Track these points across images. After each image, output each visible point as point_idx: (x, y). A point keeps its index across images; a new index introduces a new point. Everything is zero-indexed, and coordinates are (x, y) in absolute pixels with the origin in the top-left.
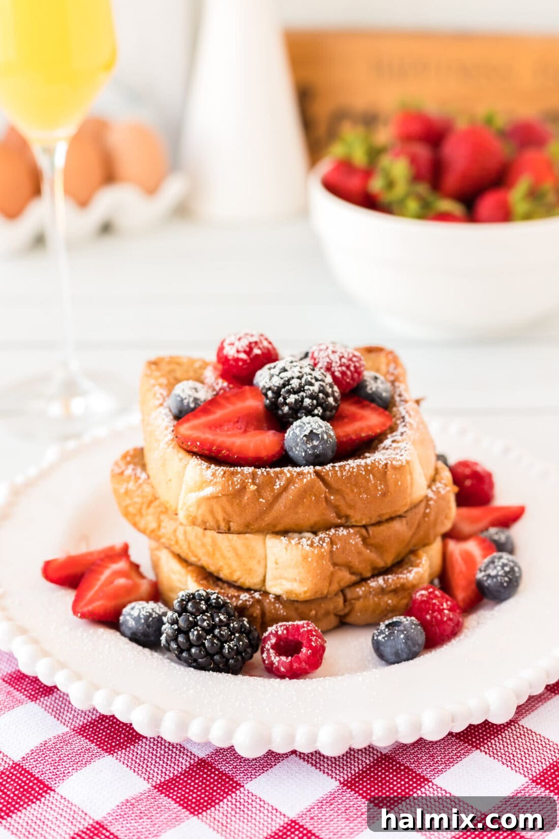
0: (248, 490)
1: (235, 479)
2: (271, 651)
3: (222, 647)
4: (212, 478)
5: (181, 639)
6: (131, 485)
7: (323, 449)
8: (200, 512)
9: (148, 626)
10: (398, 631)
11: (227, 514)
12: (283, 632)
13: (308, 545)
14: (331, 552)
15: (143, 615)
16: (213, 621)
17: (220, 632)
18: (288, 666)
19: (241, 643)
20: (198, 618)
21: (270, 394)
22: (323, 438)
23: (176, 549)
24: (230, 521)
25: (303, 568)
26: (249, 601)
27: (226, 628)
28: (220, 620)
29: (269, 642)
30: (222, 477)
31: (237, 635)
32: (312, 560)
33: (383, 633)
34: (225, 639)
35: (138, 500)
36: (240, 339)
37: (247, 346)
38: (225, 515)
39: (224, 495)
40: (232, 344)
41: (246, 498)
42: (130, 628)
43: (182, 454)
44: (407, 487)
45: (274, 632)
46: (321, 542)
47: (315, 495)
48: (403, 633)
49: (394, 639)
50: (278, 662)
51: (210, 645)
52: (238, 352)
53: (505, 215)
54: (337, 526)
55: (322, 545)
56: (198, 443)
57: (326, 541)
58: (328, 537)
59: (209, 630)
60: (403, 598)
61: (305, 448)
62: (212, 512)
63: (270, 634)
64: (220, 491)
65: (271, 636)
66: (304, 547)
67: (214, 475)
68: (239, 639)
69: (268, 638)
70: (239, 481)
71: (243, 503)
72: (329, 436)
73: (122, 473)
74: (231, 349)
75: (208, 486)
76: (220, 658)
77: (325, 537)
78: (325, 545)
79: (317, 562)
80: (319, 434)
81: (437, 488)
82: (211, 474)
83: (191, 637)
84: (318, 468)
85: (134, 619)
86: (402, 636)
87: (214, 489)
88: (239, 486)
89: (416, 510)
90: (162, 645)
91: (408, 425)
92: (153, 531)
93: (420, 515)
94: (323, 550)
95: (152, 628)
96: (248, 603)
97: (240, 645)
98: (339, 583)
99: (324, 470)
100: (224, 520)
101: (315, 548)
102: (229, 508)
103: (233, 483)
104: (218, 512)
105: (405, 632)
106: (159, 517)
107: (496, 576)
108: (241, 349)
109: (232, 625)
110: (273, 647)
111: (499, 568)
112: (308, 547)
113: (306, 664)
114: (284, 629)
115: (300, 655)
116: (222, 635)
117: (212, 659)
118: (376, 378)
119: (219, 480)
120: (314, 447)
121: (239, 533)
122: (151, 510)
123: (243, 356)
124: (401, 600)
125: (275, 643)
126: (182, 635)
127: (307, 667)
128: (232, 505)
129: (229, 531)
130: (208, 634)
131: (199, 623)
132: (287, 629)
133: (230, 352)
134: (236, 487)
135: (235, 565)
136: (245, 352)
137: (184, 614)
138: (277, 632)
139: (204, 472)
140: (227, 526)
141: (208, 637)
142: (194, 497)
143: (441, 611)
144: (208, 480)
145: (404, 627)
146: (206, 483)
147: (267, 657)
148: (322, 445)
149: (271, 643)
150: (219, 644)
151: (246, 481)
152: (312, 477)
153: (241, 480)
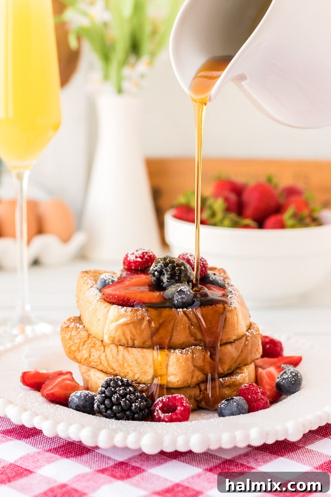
0: (145, 319)
1: (138, 313)
2: (159, 411)
3: (131, 406)
4: (125, 313)
5: (107, 402)
6: (74, 333)
7: (188, 299)
8: (118, 334)
9: (86, 401)
10: (232, 402)
11: (133, 335)
12: (166, 400)
13: (179, 353)
14: (193, 358)
15: (83, 395)
16: (126, 391)
17: (129, 397)
18: (170, 418)
19: (142, 404)
20: (117, 389)
21: (156, 273)
22: (187, 294)
23: (100, 367)
24: (135, 340)
25: (177, 366)
26: (145, 387)
27: (133, 395)
28: (130, 390)
29: (158, 406)
30: (131, 312)
31: (140, 400)
32: (182, 361)
33: (224, 404)
34: (133, 401)
35: (78, 341)
36: (137, 251)
37: (141, 254)
38: (132, 335)
39: (131, 323)
40: (133, 254)
41: (144, 325)
42: (75, 403)
43: (106, 304)
44: (235, 323)
45: (161, 400)
46: (187, 352)
47: (183, 325)
48: (236, 402)
49: (230, 405)
50: (164, 416)
51: (124, 404)
52: (136, 257)
53: (282, 226)
54: (196, 345)
55: (187, 353)
56: (116, 297)
57: (190, 351)
58: (191, 349)
59: (124, 396)
60: (234, 391)
61: (177, 299)
62: (124, 334)
63: (158, 401)
64: (129, 320)
65: (159, 402)
66: (177, 354)
67: (126, 311)
68: (141, 402)
69: (158, 404)
70: (140, 314)
71: (142, 328)
72: (191, 293)
73: (68, 327)
74: (132, 256)
75: (122, 318)
76: (130, 413)
77: (189, 349)
78: (189, 353)
79: (185, 362)
80: (185, 291)
81: (252, 332)
82: (124, 311)
83: (113, 399)
84: (185, 309)
85: (78, 397)
86: (235, 404)
87: (126, 319)
88: (140, 317)
89: (240, 341)
90: (95, 409)
91: (233, 294)
92: (86, 359)
93: (242, 345)
94: (188, 355)
95: (88, 402)
96: (144, 388)
97: (141, 405)
98: (197, 378)
99: (188, 311)
100: (131, 338)
101: (183, 354)
102: (134, 331)
103: (137, 315)
104: (128, 334)
105: (237, 402)
106: (90, 350)
107: (287, 378)
108: (138, 256)
109: (136, 394)
110: (160, 409)
111: (289, 374)
112: (179, 354)
113: (180, 416)
114: (167, 398)
115: (177, 411)
116: (131, 398)
117: (125, 414)
118: (215, 274)
119: (129, 313)
120: (182, 298)
121: (139, 347)
122: (85, 346)
123: (139, 259)
124: (233, 392)
125: (162, 406)
126: (108, 399)
127: (181, 417)
128: (136, 329)
129: (133, 346)
130: (123, 398)
131: (118, 392)
132: (168, 398)
133: (132, 258)
134: (139, 318)
135: (136, 370)
136: (140, 257)
137: (108, 388)
138: (163, 400)
139: (120, 310)
140: (133, 343)
141: (123, 400)
142: (114, 325)
143: (257, 393)
144: (122, 314)
145: (236, 400)
146: (121, 316)
147: (157, 414)
148: (187, 297)
149: (159, 407)
150: (129, 404)
151: (144, 314)
152: (182, 313)
153: (141, 314)
